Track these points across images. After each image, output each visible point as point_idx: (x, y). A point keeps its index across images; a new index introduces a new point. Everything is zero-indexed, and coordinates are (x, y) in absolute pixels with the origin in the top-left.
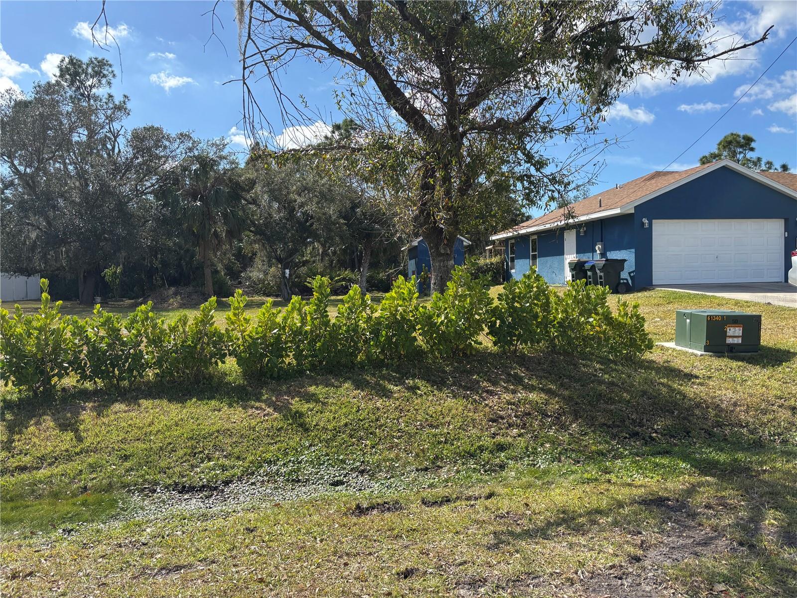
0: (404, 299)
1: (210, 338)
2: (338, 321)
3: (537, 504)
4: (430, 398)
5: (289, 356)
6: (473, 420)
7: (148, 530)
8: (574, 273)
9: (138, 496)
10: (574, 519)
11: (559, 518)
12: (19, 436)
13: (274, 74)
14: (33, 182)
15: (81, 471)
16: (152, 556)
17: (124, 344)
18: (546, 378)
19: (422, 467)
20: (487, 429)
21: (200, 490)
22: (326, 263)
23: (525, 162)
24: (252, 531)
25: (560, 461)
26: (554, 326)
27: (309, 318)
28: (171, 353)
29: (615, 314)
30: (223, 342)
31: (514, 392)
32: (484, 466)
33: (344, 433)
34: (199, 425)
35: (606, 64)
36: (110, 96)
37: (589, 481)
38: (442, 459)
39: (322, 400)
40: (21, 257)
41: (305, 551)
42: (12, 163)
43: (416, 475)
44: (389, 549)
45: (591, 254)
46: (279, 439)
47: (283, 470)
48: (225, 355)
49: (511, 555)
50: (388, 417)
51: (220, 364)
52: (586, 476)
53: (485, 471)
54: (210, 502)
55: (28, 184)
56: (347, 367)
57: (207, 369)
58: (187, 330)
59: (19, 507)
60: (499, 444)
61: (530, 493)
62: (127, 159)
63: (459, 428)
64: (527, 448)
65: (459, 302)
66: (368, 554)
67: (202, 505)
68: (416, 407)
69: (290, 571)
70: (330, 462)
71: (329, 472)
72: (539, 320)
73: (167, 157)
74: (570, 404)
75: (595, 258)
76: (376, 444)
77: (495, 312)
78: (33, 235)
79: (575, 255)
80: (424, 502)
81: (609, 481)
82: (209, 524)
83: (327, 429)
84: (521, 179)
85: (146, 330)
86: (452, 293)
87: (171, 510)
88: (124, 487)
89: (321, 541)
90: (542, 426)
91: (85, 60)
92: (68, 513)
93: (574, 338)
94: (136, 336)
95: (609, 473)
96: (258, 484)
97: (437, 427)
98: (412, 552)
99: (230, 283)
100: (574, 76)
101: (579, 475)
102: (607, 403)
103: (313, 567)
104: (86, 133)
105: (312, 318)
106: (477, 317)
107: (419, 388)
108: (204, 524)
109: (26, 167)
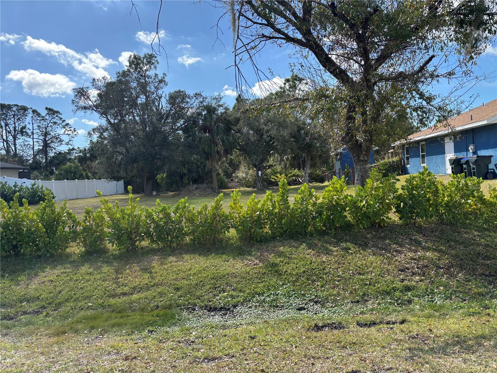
0: (338, 191)
1: (220, 218)
2: (295, 206)
3: (438, 330)
4: (358, 256)
5: (266, 228)
6: (388, 270)
7: (194, 333)
8: (453, 166)
9: (186, 312)
10: (465, 342)
11: (455, 341)
12: (121, 275)
13: (253, 58)
14: (118, 128)
15: (155, 296)
16: (199, 350)
17: (173, 222)
18: (438, 242)
19: (355, 300)
20: (398, 276)
21: (220, 310)
22: (283, 166)
23: (419, 98)
24: (253, 338)
25: (451, 299)
26: (442, 206)
27: (277, 204)
28: (199, 227)
29: (487, 196)
30: (228, 220)
31: (415, 251)
32: (397, 301)
33: (303, 277)
34: (217, 270)
35: (476, 27)
36: (156, 75)
37: (473, 314)
38: (368, 295)
39: (288, 255)
40: (113, 170)
41: (286, 353)
42: (107, 118)
43: (351, 305)
44: (339, 356)
45: (465, 153)
46: (264, 280)
47: (268, 299)
48: (229, 228)
49: (423, 365)
50: (330, 267)
51: (226, 232)
52: (471, 310)
53: (398, 304)
54: (226, 318)
55: (116, 130)
56: (302, 235)
57: (219, 236)
58: (207, 213)
59: (124, 316)
60: (407, 287)
61: (432, 321)
62: (167, 111)
63: (379, 276)
64: (427, 289)
65: (375, 191)
66: (326, 358)
67: (221, 319)
68: (349, 261)
69: (279, 366)
70: (296, 295)
71: (295, 301)
72: (431, 202)
73: (188, 108)
74: (457, 260)
75: (469, 155)
76: (324, 285)
77: (399, 198)
78: (120, 158)
79: (453, 154)
80: (358, 324)
81: (489, 315)
82: (227, 331)
83: (292, 274)
84: (416, 110)
85: (185, 213)
86: (370, 186)
87: (205, 322)
88: (178, 306)
89: (296, 347)
90: (437, 275)
91: (142, 56)
92: (150, 321)
93: (457, 214)
94: (180, 217)
95: (489, 308)
96: (253, 308)
97: (363, 274)
98: (355, 358)
99: (226, 180)
100: (452, 36)
101: (466, 310)
102: (484, 259)
103: (293, 364)
104: (144, 97)
105: (279, 204)
106: (387, 201)
107: (350, 249)
108: (224, 331)
109: (114, 119)
